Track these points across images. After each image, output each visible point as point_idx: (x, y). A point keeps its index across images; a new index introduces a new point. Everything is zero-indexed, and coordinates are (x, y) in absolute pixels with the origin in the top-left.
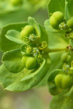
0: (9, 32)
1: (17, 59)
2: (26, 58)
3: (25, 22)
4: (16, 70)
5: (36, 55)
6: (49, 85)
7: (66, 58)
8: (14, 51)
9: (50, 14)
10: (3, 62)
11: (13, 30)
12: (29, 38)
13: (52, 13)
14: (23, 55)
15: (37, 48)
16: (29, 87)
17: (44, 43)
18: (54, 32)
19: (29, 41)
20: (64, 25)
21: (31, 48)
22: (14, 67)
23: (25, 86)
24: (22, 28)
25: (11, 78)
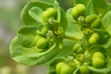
0: (33, 8)
1: (32, 35)
2: (39, 37)
3: (51, 4)
4: (28, 45)
5: (49, 38)
6: (50, 69)
7: (78, 49)
8: (31, 27)
9: (75, 4)
10: (18, 34)
11: (38, 8)
12: (49, 20)
13: (77, 4)
14: (37, 34)
15: (52, 32)
16: (34, 64)
17: (60, 29)
18: (72, 23)
19: (47, 23)
20: (83, 19)
21: (47, 30)
22: (27, 41)
23: (32, 61)
24: (47, 9)
25: (22, 50)
